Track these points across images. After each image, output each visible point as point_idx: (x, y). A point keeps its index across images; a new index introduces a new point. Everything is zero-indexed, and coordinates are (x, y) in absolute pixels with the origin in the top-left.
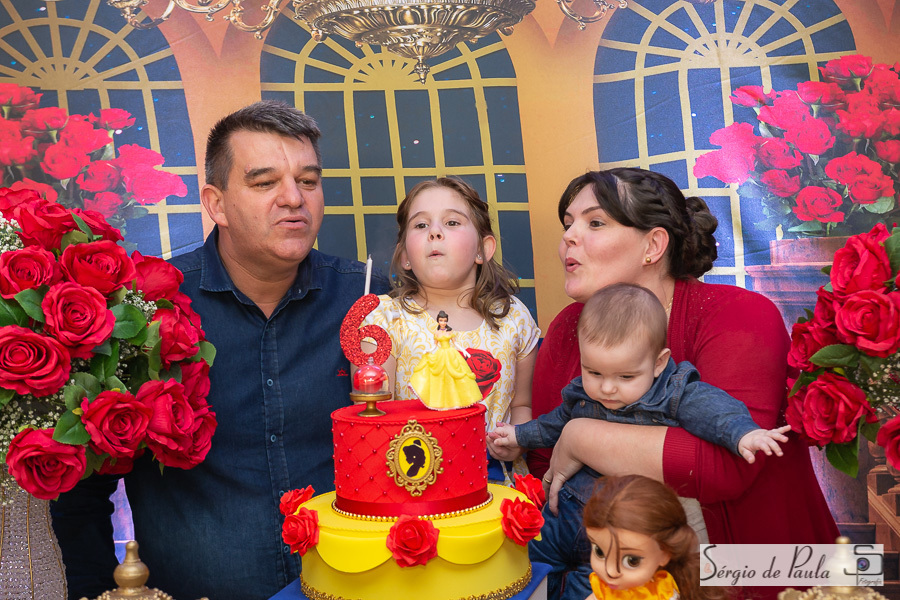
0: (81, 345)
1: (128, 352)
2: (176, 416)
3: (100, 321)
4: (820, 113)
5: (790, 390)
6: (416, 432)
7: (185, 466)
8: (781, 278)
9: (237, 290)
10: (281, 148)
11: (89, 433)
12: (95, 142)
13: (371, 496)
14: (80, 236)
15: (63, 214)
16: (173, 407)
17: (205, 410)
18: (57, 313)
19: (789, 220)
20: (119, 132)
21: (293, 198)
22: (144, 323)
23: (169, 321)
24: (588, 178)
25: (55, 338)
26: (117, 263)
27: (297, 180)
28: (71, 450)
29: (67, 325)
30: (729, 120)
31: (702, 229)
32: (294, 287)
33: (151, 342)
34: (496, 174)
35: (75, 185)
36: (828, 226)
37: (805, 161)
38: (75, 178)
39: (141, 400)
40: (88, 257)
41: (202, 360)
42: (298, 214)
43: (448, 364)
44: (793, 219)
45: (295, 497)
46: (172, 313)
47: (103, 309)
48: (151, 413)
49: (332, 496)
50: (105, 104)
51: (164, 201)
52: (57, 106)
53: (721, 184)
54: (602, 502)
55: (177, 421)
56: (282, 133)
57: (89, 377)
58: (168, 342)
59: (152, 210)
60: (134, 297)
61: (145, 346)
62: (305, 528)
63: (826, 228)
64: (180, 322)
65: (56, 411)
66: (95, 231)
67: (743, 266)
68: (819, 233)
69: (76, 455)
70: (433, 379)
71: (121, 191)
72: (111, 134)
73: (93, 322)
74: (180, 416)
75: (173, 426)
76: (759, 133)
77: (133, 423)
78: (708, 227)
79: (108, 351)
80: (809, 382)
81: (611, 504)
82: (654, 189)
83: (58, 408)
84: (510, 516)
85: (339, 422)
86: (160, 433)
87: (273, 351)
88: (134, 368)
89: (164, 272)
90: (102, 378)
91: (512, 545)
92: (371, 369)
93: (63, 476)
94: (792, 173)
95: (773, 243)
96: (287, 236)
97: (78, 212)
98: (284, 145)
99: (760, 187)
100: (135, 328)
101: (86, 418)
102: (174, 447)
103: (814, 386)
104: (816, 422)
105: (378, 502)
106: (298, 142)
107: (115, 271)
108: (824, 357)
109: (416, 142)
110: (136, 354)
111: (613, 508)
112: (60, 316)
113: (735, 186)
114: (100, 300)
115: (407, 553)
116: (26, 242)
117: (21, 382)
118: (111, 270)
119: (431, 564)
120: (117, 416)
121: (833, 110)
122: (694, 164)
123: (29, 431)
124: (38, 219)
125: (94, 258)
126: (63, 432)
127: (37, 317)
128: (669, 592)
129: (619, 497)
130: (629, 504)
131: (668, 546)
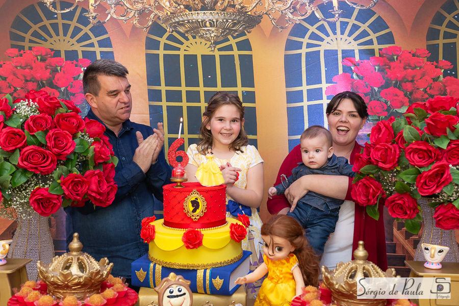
0: (61, 154)
1: (81, 158)
2: (99, 185)
3: (69, 145)
4: (379, 70)
6: (196, 195)
11: (63, 190)
12: (76, 72)
13: (177, 220)
14: (62, 110)
15: (57, 101)
16: (99, 181)
17: (112, 183)
22: (88, 146)
23: (98, 146)
25: (50, 151)
26: (77, 122)
28: (56, 196)
29: (55, 146)
30: (341, 72)
33: (91, 154)
34: (242, 91)
35: (67, 90)
36: (381, 117)
37: (372, 90)
38: (67, 87)
39: (85, 178)
40: (66, 119)
41: (112, 163)
45: (147, 220)
46: (99, 143)
47: (71, 140)
48: (90, 183)
49: (162, 220)
50: (80, 57)
52: (60, 57)
54: (267, 225)
55: (100, 187)
57: (65, 168)
58: (97, 154)
60: (84, 136)
61: (88, 156)
62: (149, 232)
64: (103, 147)
65: (50, 181)
66: (69, 108)
68: (377, 120)
69: (58, 199)
70: (205, 173)
72: (82, 69)
73: (66, 145)
74: (101, 184)
75: (98, 189)
76: (353, 78)
77: (82, 187)
79: (73, 157)
84: (233, 230)
85: (166, 190)
86: (93, 191)
88: (84, 165)
89: (97, 126)
90: (70, 168)
91: (234, 242)
92: (180, 169)
93: (52, 207)
94: (366, 95)
97: (63, 100)
100: (84, 148)
101: (62, 184)
102: (98, 197)
103: (361, 182)
104: (361, 196)
105: (180, 222)
108: (365, 170)
109: (210, 77)
110: (84, 159)
111: (272, 227)
112: (53, 142)
114: (70, 136)
115: (190, 244)
116: (41, 112)
117: (36, 168)
118: (75, 125)
119: (200, 248)
120: (75, 184)
121: (385, 69)
122: (325, 89)
123: (39, 188)
124: (45, 103)
125: (68, 119)
126: (52, 189)
127: (44, 142)
128: (294, 262)
129: (275, 223)
130: (278, 226)
131: (294, 244)
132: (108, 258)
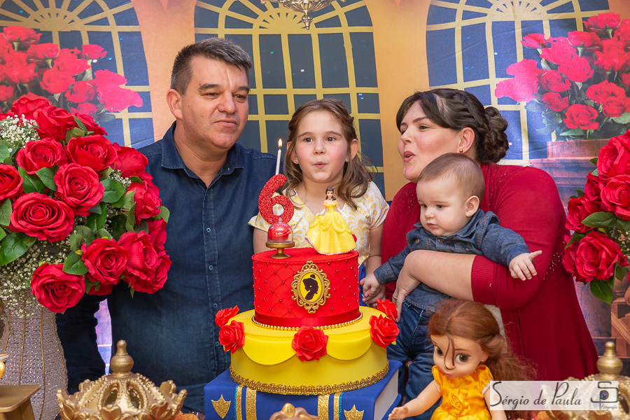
0: (81, 207)
1: (112, 212)
2: (145, 256)
3: (94, 190)
4: (583, 53)
5: (566, 244)
6: (312, 269)
7: (150, 292)
8: (554, 168)
9: (187, 168)
10: (225, 72)
11: (87, 267)
12: (79, 68)
13: (281, 313)
14: (79, 132)
15: (67, 116)
16: (144, 250)
17: (164, 253)
18: (65, 184)
19: (561, 128)
20: (95, 61)
21: (230, 107)
22: (123, 192)
23: (140, 191)
24: (417, 97)
25: (64, 201)
26: (105, 151)
27: (233, 95)
28: (75, 279)
29: (72, 193)
30: (520, 58)
31: (497, 128)
32: (225, 167)
33: (128, 206)
34: (358, 94)
35: (64, 98)
36: (588, 132)
37: (572, 87)
38: (64, 93)
39: (121, 245)
40: (85, 146)
41: (162, 219)
42: (232, 118)
43: (333, 222)
44: (563, 127)
45: (226, 313)
46: (142, 185)
47: (96, 182)
48: (129, 254)
49: (252, 313)
50: (86, 41)
51: (126, 110)
52: (52, 42)
53: (514, 102)
54: (442, 317)
55: (146, 260)
56: (228, 62)
57: (86, 229)
58: (140, 205)
59: (118, 116)
60: (115, 175)
61: (123, 208)
62: (235, 334)
63: (586, 133)
64: (148, 192)
65: (63, 252)
66: (88, 128)
67: (528, 159)
68: (581, 137)
69: (78, 282)
70: (323, 233)
71: (96, 102)
72: (89, 63)
73: (89, 191)
74: (148, 256)
75: (143, 264)
76: (541, 67)
77: (117, 261)
78: (501, 127)
79: (99, 211)
80: (580, 238)
81: (449, 319)
82: (462, 102)
83: (65, 250)
84: (376, 327)
85: (259, 262)
86: (135, 268)
87: (211, 209)
88: (116, 223)
89: (135, 157)
90: (95, 229)
91: (377, 348)
92: (281, 226)
93: (69, 296)
94: (563, 95)
95: (549, 144)
96: (222, 131)
97: (76, 115)
98: (228, 71)
99: (542, 105)
100: (117, 195)
101: (84, 257)
102: (144, 277)
103: (584, 241)
104: (585, 265)
105: (285, 317)
106: (237, 70)
107: (104, 156)
108: (592, 221)
109: (302, 71)
110: (117, 214)
111: (450, 322)
112: (67, 186)
113: (523, 103)
114: (94, 176)
115: (307, 352)
116: (42, 135)
117: (41, 231)
118: (101, 156)
119: (322, 359)
120: (106, 256)
121: (592, 52)
122: (495, 88)
123: (46, 265)
124: (50, 119)
125: (89, 147)
126: (69, 266)
127: (51, 187)
128: (486, 380)
129: (454, 314)
130: (461, 319)
131: (487, 348)
132: (175, 382)
